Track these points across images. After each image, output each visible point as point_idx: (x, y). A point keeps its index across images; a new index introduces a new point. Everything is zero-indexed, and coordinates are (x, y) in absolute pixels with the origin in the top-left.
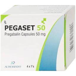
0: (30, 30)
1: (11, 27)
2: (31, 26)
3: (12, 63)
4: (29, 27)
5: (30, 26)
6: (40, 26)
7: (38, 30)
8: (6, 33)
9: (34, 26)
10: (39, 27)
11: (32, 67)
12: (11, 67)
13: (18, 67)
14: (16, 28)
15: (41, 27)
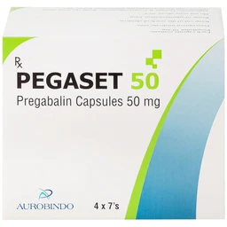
0: (105, 87)
1: (38, 77)
2: (110, 74)
3: (43, 195)
4: (101, 77)
5: (105, 74)
6: (142, 74)
7: (133, 87)
8: (20, 99)
9: (121, 74)
10: (137, 77)
11: (114, 207)
12: (40, 206)
13: (63, 207)
14: (55, 81)
15: (144, 78)
